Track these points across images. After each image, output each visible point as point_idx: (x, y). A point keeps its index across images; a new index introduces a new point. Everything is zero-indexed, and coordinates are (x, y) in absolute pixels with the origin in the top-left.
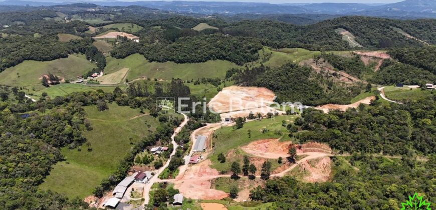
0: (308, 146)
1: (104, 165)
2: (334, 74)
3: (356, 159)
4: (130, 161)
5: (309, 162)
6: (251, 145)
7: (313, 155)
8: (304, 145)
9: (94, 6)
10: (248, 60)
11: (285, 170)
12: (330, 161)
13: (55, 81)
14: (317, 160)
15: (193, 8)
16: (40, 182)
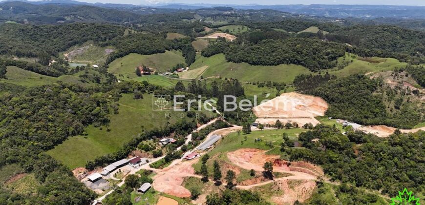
0: (299, 165)
1: (113, 145)
2: (415, 92)
3: (342, 190)
4: (134, 145)
5: (290, 182)
6: (238, 152)
7: (298, 176)
8: (295, 163)
9: (230, 9)
10: (323, 66)
11: (255, 184)
12: (314, 186)
13: (147, 72)
14: (300, 182)
15: (331, 12)
16: (50, 148)
